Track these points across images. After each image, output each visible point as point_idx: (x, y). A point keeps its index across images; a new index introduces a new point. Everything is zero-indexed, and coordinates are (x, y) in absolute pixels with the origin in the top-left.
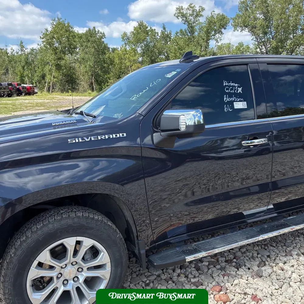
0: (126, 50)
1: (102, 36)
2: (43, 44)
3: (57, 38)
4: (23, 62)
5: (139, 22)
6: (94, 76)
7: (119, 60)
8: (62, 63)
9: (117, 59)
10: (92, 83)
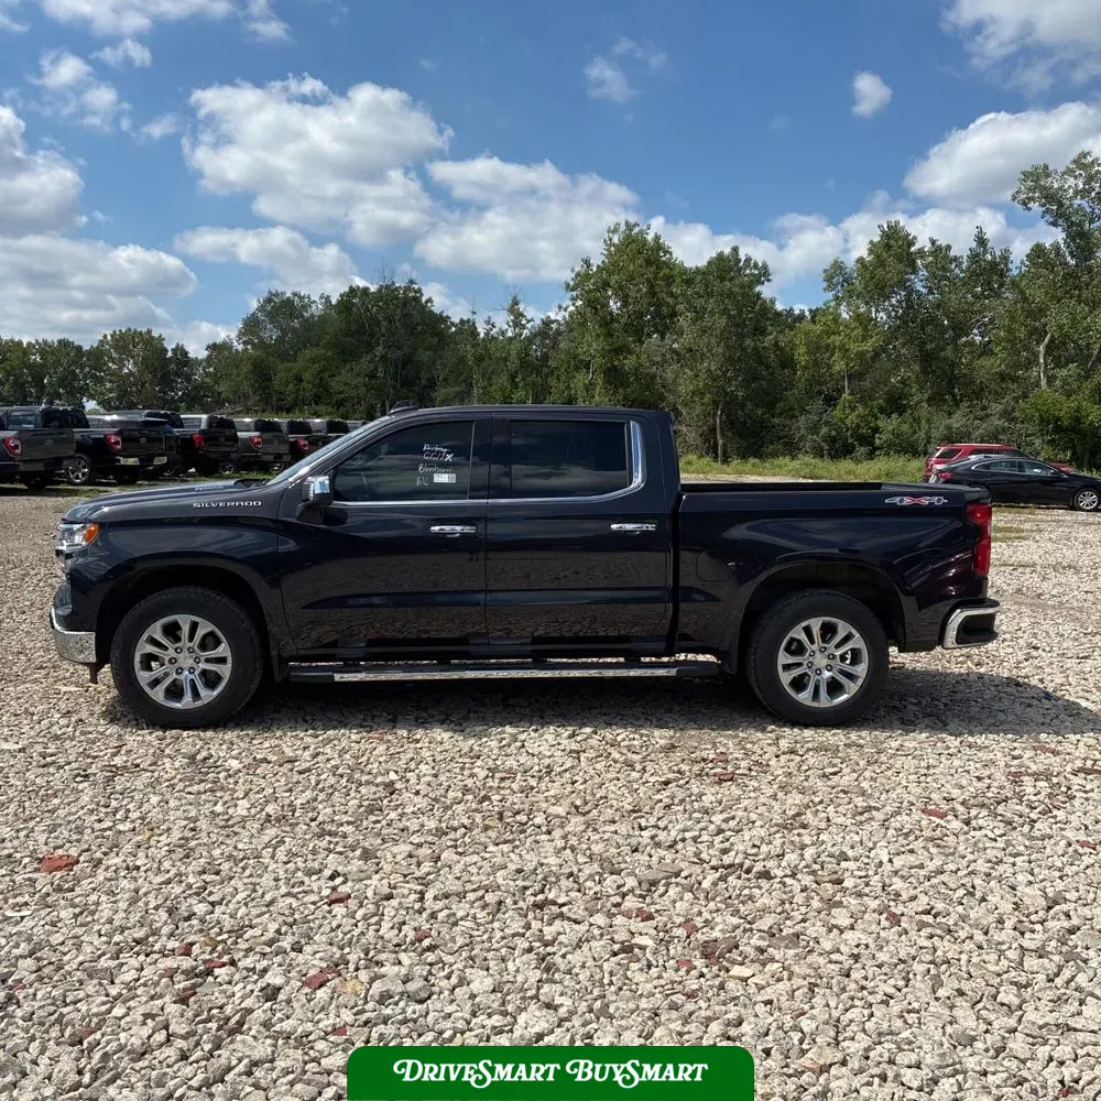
0: (836, 318)
1: (760, 275)
2: (574, 305)
3: (616, 286)
4: (514, 363)
5: (885, 227)
6: (721, 407)
7: (807, 353)
8: (629, 363)
9: (802, 350)
10: (713, 430)
